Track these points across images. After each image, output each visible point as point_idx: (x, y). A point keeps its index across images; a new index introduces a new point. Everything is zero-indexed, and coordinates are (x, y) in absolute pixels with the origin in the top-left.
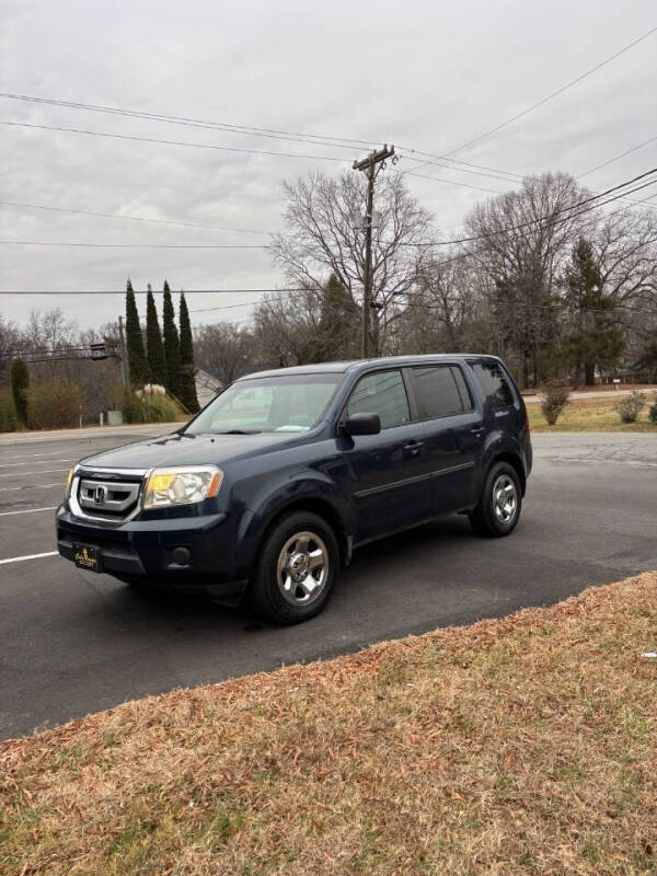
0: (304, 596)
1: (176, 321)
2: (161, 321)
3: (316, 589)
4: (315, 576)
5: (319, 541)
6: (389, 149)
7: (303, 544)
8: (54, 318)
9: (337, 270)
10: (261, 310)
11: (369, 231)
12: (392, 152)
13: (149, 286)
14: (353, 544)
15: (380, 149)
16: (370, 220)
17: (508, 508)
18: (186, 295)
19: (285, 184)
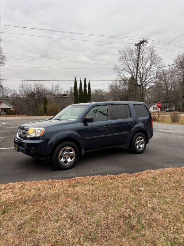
0: (67, 163)
1: (87, 88)
2: (83, 88)
3: (71, 162)
4: (71, 158)
5: (73, 149)
6: (145, 40)
7: (68, 150)
8: (57, 87)
9: (132, 75)
10: (111, 86)
11: (138, 64)
12: (146, 41)
13: (81, 79)
14: (84, 151)
15: (142, 40)
16: (138, 61)
17: (141, 146)
18: (90, 82)
19: (119, 50)
